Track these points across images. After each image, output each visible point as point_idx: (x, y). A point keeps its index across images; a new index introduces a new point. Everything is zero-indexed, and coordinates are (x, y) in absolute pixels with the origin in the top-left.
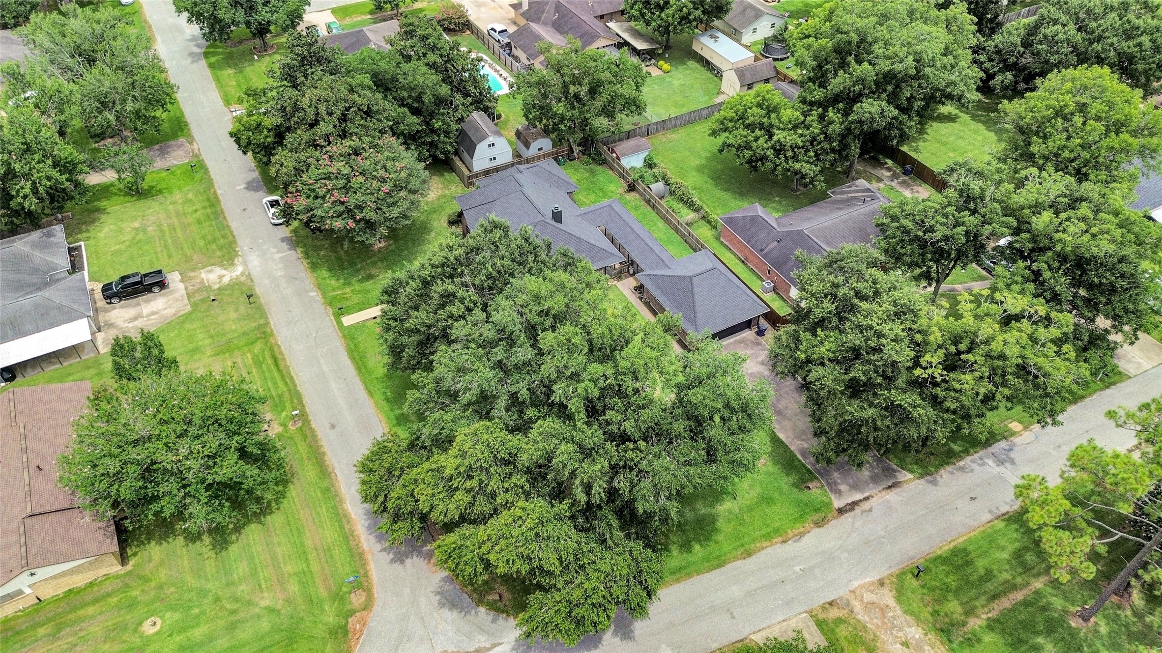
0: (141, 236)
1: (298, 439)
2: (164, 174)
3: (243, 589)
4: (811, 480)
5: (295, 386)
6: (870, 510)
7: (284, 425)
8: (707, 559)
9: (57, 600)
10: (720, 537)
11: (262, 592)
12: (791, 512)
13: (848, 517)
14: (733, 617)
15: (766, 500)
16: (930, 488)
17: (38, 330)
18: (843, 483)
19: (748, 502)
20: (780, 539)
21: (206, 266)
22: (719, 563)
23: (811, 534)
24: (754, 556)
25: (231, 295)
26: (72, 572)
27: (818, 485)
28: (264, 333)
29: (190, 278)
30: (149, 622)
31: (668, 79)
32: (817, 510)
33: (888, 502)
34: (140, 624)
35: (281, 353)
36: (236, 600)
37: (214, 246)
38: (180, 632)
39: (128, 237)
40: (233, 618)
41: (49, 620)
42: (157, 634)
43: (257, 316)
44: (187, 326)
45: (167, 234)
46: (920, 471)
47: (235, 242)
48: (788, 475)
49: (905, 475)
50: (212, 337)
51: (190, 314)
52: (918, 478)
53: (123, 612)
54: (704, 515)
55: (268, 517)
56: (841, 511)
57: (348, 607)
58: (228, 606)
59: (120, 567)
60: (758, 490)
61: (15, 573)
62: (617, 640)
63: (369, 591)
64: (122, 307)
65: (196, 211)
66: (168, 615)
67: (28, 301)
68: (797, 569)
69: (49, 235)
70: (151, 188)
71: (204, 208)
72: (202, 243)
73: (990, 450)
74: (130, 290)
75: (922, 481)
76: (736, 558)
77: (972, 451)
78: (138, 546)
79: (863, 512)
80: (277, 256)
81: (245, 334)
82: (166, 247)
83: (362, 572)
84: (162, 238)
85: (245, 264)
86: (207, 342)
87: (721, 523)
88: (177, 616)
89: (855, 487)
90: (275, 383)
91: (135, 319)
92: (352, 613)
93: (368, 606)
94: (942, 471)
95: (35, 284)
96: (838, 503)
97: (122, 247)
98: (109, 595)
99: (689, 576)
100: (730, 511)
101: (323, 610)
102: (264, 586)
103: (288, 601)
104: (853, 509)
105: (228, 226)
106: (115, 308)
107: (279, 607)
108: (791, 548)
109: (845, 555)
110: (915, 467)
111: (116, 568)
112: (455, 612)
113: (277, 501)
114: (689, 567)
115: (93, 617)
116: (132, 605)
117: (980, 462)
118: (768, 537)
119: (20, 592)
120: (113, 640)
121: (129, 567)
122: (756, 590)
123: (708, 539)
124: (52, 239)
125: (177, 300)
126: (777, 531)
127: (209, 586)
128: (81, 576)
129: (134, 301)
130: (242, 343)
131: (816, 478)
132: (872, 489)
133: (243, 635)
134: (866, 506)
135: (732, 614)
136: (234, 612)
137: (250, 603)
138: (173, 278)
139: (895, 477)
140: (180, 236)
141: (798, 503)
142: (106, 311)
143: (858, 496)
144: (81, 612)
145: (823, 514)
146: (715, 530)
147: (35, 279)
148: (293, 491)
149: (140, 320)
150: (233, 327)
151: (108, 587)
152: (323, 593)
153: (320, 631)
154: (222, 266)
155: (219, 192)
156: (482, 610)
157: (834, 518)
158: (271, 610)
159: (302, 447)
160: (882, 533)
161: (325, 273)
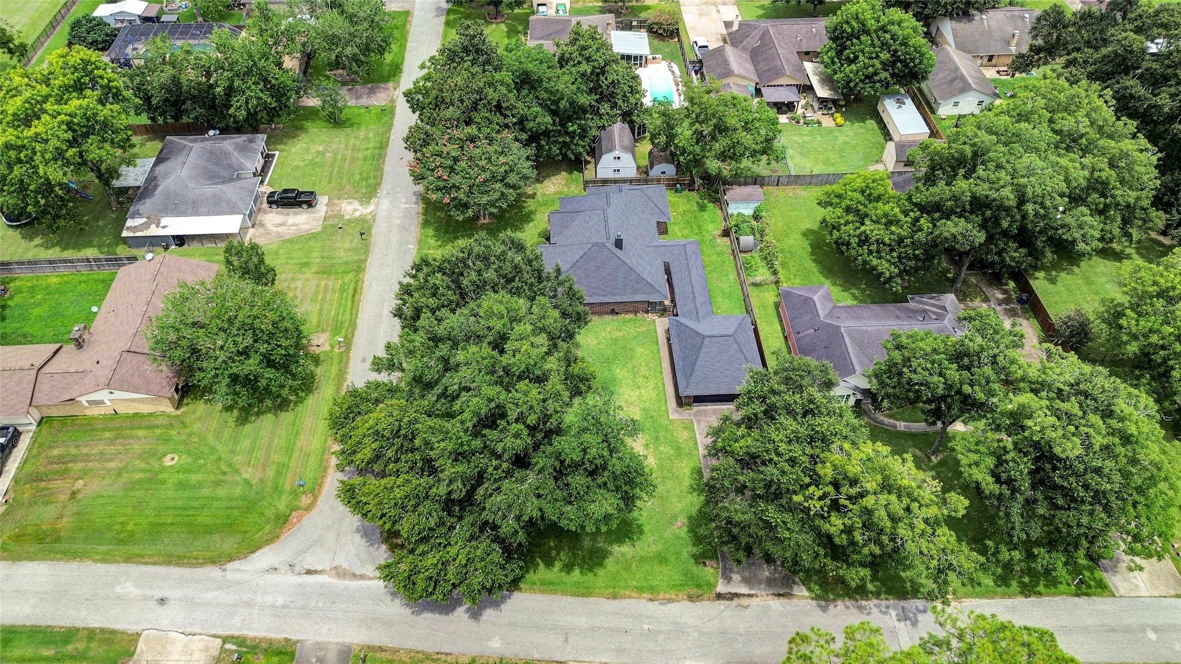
0: (318, 159)
1: (335, 361)
2: (363, 110)
3: (238, 459)
4: (711, 558)
5: (356, 318)
6: (746, 607)
7: (333, 347)
8: (577, 584)
9: (127, 417)
10: (601, 572)
11: (249, 467)
12: (676, 578)
13: (723, 604)
14: (566, 641)
15: (661, 559)
16: (818, 611)
17: (208, 214)
18: (738, 573)
19: (643, 554)
20: (650, 596)
21: (349, 198)
22: (586, 592)
23: (679, 604)
24: (618, 601)
25: (354, 228)
26: (139, 401)
27: (715, 565)
28: (359, 267)
29: (334, 204)
30: (169, 457)
31: (836, 133)
32: (699, 586)
33: (768, 607)
34: (165, 455)
35: (362, 288)
36: (230, 465)
37: (364, 183)
38: (184, 473)
39: (310, 157)
40: (221, 477)
41: (115, 429)
42: (171, 467)
43: (362, 252)
44: (312, 243)
45: (338, 162)
46: (818, 592)
47: (380, 184)
48: (694, 545)
49: (802, 591)
50: (323, 258)
51: (318, 233)
52: (812, 599)
53: (160, 442)
54: (600, 548)
55: (283, 413)
56: (719, 596)
57: (296, 503)
58: (223, 467)
59: (173, 410)
60: (660, 547)
61: (100, 387)
62: (466, 616)
63: (316, 498)
64: (277, 213)
65: (367, 149)
66: (184, 457)
67: (210, 190)
68: (646, 627)
69: (251, 141)
70: (348, 119)
71: (375, 148)
72: (357, 177)
73: (903, 603)
74: (286, 201)
75: (814, 603)
76: (600, 595)
77: (883, 596)
78: (192, 399)
79: (739, 605)
80: (403, 206)
81: (347, 263)
82: (331, 174)
83: (320, 481)
84: (332, 165)
85: (377, 205)
86: (318, 260)
87: (609, 562)
88: (189, 460)
89: (746, 581)
90: (345, 311)
91: (280, 225)
92: (297, 508)
93: (308, 509)
94: (839, 603)
95: (224, 177)
96: (721, 588)
97: (302, 164)
98: (157, 427)
99: (555, 592)
100: (623, 555)
101: (280, 498)
102: (252, 463)
103: (262, 481)
104: (732, 599)
105: (383, 169)
106: (271, 212)
107: (253, 482)
108: (653, 608)
109: (696, 634)
110: (817, 587)
111: (170, 410)
112: (364, 540)
113: (296, 403)
114: (558, 584)
115: (140, 438)
116: (167, 440)
117: (884, 610)
118: (640, 590)
119: (102, 402)
120: (143, 459)
121: (179, 412)
122: (599, 628)
123: (591, 569)
124: (253, 145)
125: (316, 220)
126: (651, 588)
127: (219, 447)
128: (145, 406)
129: (288, 210)
130: (340, 270)
131: (717, 559)
132: (761, 590)
133: (221, 492)
134: (745, 601)
135: (567, 638)
136: (224, 473)
137: (237, 471)
138: (322, 201)
139: (791, 588)
140: (346, 166)
141: (687, 573)
142: (266, 213)
143: (744, 590)
144: (135, 432)
145: (701, 593)
146: (601, 565)
147: (226, 174)
148: (311, 400)
149: (283, 227)
150: (342, 255)
151: (160, 421)
152: (287, 487)
153: (270, 513)
154: (361, 201)
155: (392, 137)
156: (384, 547)
157: (709, 599)
158: (247, 482)
159: (334, 369)
160: (742, 631)
161: (431, 232)
